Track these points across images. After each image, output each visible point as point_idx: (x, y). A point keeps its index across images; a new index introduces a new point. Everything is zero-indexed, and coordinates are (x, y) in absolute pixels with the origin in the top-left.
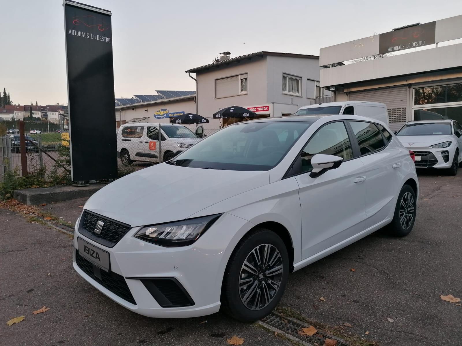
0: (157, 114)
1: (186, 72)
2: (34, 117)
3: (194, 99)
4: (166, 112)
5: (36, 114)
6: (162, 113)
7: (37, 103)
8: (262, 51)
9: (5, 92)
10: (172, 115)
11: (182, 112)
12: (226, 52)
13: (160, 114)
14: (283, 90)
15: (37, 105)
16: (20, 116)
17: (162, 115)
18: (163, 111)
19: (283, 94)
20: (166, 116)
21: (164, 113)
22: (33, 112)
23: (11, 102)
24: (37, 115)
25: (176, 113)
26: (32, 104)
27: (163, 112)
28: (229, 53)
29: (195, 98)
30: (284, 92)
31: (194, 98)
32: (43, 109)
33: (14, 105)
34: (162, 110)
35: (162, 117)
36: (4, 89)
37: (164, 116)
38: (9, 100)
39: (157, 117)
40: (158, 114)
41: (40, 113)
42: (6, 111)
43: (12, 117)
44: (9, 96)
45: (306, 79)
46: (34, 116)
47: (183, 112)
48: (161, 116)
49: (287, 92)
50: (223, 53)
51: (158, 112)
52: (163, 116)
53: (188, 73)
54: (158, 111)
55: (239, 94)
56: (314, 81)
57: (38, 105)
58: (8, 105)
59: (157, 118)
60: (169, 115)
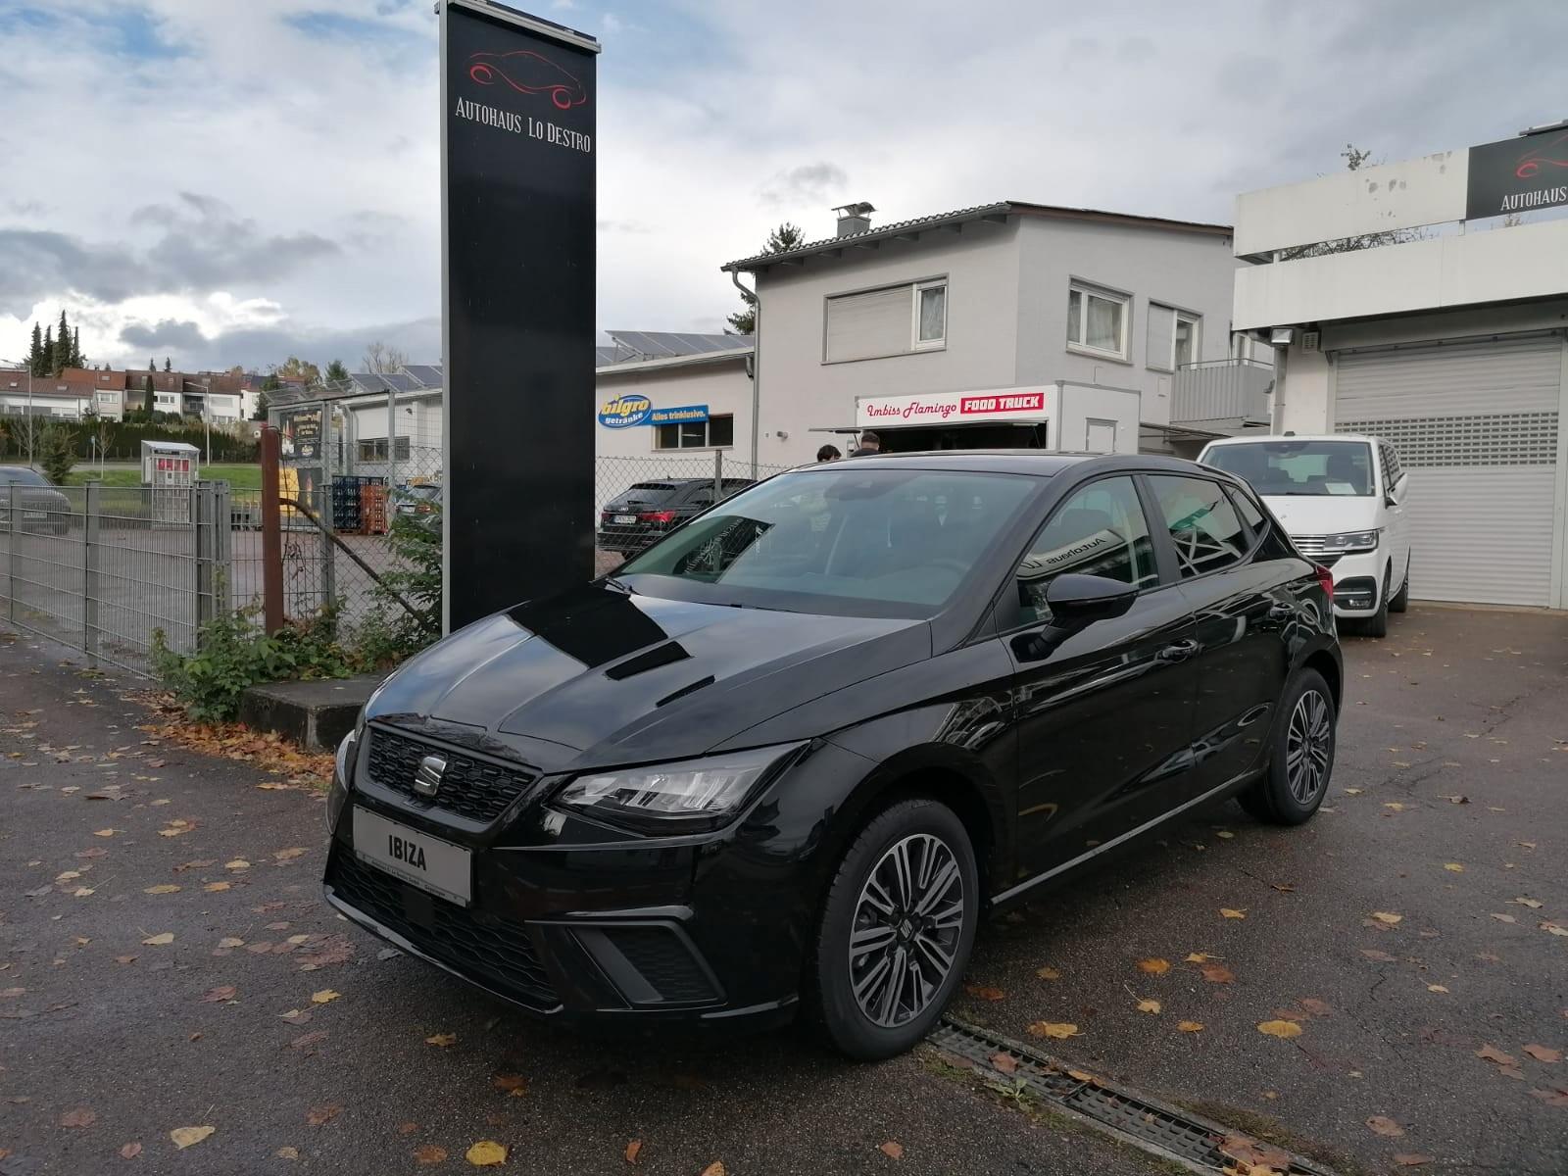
0: (607, 412)
1: (724, 269)
2: (159, 411)
3: (748, 364)
4: (643, 405)
5: (165, 399)
6: (625, 409)
7: (168, 364)
8: (1007, 202)
9: (63, 325)
10: (663, 417)
11: (698, 408)
12: (858, 202)
13: (618, 411)
14: (1069, 338)
15: (167, 371)
16: (112, 405)
17: (628, 417)
18: (631, 400)
19: (1070, 353)
20: (639, 419)
21: (634, 409)
22: (156, 393)
23: (84, 357)
24: (170, 404)
25: (678, 410)
26: (152, 367)
27: (629, 404)
28: (867, 208)
29: (752, 359)
30: (1073, 346)
31: (748, 359)
32: (187, 385)
33: (93, 368)
34: (626, 399)
35: (625, 421)
36: (61, 314)
37: (635, 417)
38: (77, 353)
39: (608, 421)
40: (613, 412)
41: (178, 397)
42: (65, 388)
43: (86, 409)
44: (76, 338)
45: (1148, 303)
46: (158, 406)
47: (705, 408)
48: (623, 418)
49: (1082, 346)
50: (846, 208)
51: (612, 403)
52: (631, 420)
53: (729, 274)
54: (614, 402)
55: (913, 349)
56: (1171, 309)
57: (172, 371)
58: (73, 367)
59: (607, 426)
60: (651, 416)
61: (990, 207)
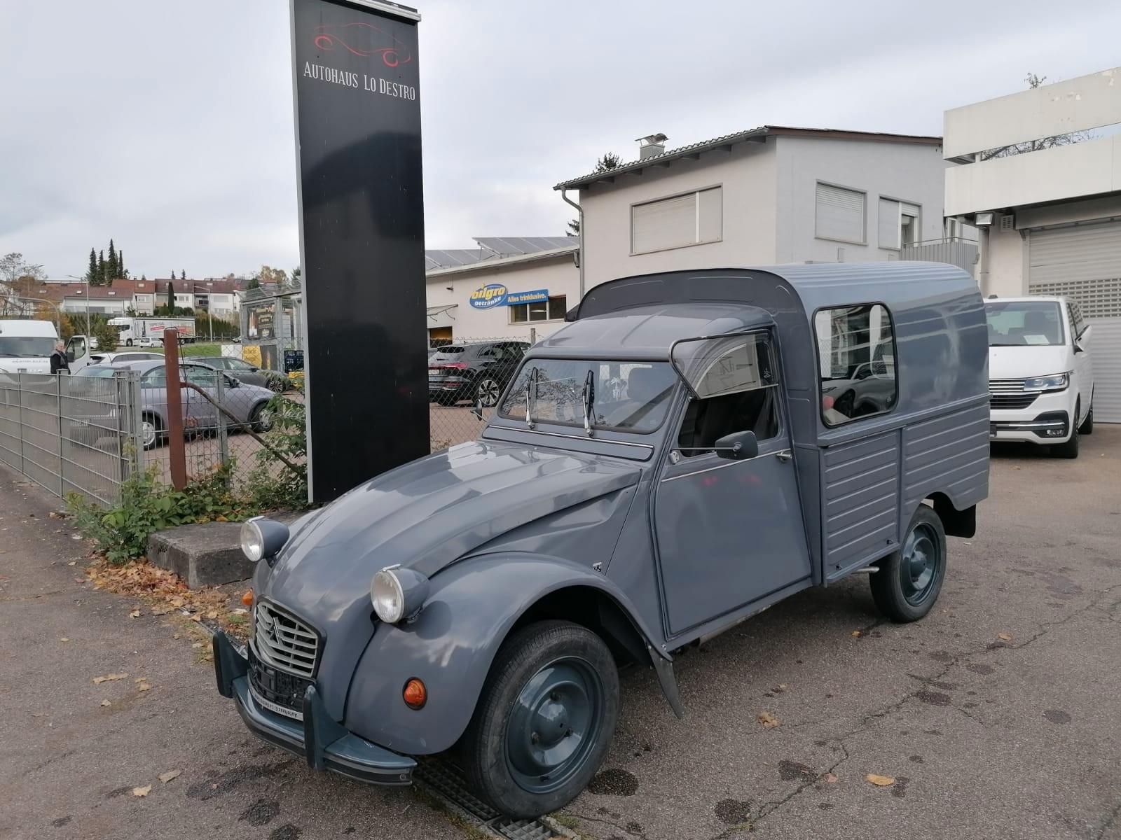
0: (476, 297)
1: (556, 189)
2: (178, 307)
3: (576, 258)
4: (501, 291)
5: (182, 299)
6: (488, 294)
7: (184, 274)
8: (766, 126)
9: (112, 249)
10: (516, 300)
11: (541, 292)
12: (655, 134)
13: (484, 296)
14: (817, 227)
15: (183, 278)
16: (145, 304)
17: (491, 300)
18: (492, 288)
19: (818, 238)
20: (499, 302)
21: (495, 294)
22: (175, 295)
23: (127, 271)
24: (186, 301)
25: (526, 294)
26: (173, 277)
27: (491, 291)
28: (662, 138)
29: (578, 254)
30: (820, 233)
31: (575, 254)
32: (196, 287)
33: (133, 279)
34: (489, 287)
35: (489, 303)
36: (110, 241)
37: (496, 300)
38: (122, 268)
39: (477, 303)
40: (480, 297)
41: (191, 296)
42: (114, 293)
43: (129, 308)
44: (121, 258)
45: (878, 197)
46: (177, 304)
47: (545, 292)
48: (487, 301)
49: (827, 233)
50: (646, 138)
51: (479, 291)
52: (493, 302)
53: (559, 192)
54: (480, 289)
55: (697, 241)
56: (897, 201)
57: (187, 278)
58: (120, 278)
59: (476, 307)
60: (507, 299)
61: (753, 131)
